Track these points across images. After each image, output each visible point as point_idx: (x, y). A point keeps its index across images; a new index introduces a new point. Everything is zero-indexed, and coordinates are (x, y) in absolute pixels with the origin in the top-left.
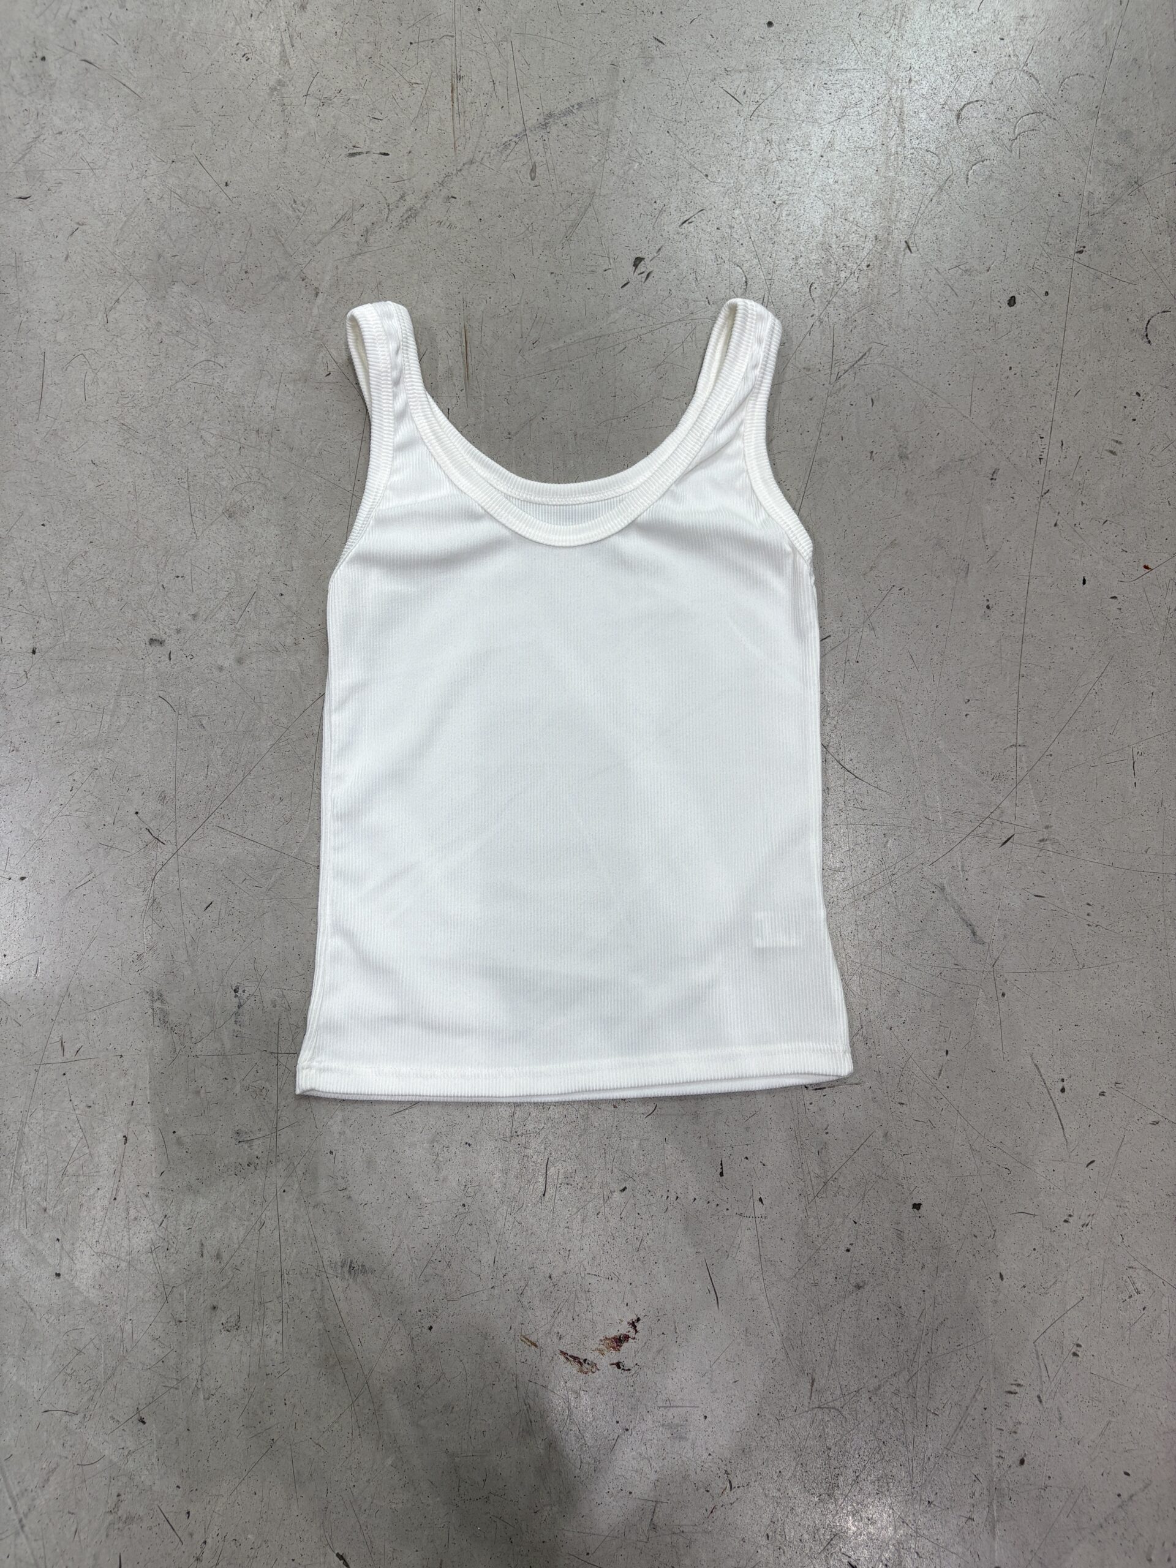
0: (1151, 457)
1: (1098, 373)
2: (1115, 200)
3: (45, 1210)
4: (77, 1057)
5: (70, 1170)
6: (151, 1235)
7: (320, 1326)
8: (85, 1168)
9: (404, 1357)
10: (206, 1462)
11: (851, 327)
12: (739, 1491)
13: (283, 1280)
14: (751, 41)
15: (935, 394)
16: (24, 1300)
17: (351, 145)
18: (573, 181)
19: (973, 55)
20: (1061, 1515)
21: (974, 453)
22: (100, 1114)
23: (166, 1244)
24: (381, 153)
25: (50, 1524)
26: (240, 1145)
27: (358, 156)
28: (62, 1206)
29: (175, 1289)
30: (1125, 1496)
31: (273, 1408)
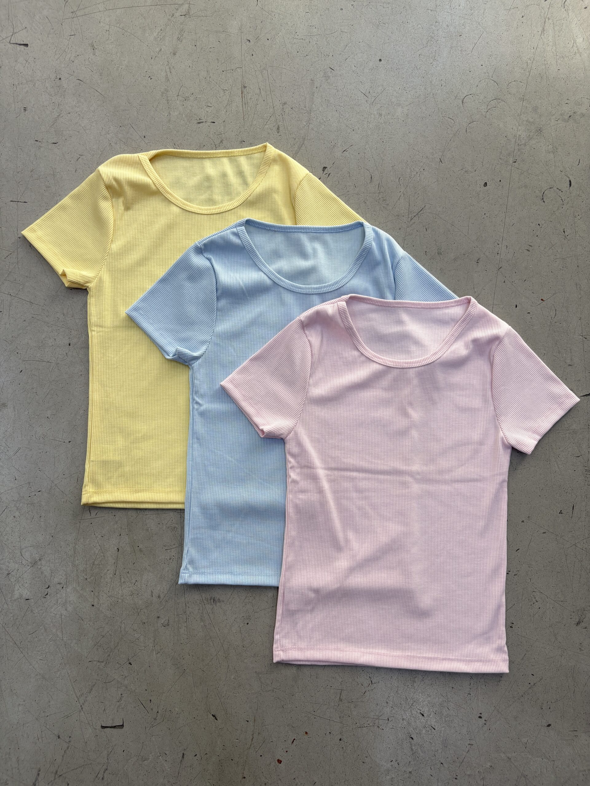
0: (544, 252)
1: (522, 216)
2: (530, 138)
3: (86, 579)
4: (96, 517)
5: (96, 563)
6: (131, 588)
7: (202, 624)
8: (102, 562)
9: (237, 635)
10: (157, 680)
11: (417, 197)
12: (375, 684)
13: (186, 606)
14: (372, 68)
15: (453, 225)
16: (79, 616)
17: (198, 119)
18: (295, 133)
19: (470, 73)
20: (506, 692)
21: (469, 252)
22: (107, 539)
23: (137, 592)
24: (211, 122)
25: (93, 707)
26: (166, 551)
27: (201, 124)
28: (93, 577)
29: (142, 610)
30: (532, 684)
31: (184, 657)
